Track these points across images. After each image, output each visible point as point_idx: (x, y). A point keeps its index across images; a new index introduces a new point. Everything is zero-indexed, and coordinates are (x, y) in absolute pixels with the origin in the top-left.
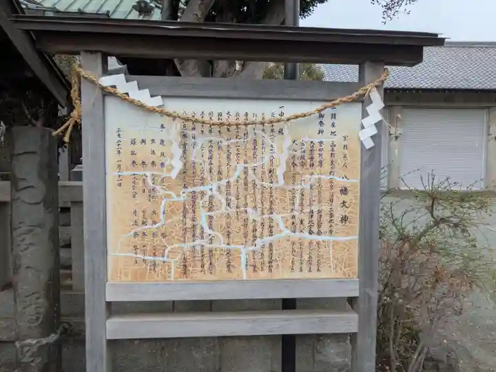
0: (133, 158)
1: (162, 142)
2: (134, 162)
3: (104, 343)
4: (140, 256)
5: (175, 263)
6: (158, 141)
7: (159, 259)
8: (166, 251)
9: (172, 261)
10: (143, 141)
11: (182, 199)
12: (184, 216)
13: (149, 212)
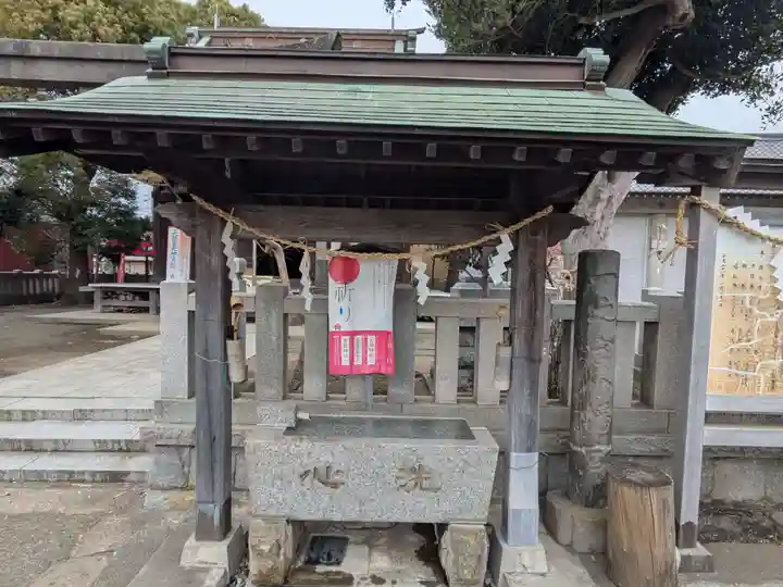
0: (735, 281)
1: (761, 267)
2: (735, 285)
3: (701, 448)
4: (734, 371)
5: (763, 378)
6: (757, 267)
7: (750, 374)
8: (758, 367)
9: (762, 376)
10: (744, 266)
11: (774, 319)
12: (776, 337)
13: (745, 330)
